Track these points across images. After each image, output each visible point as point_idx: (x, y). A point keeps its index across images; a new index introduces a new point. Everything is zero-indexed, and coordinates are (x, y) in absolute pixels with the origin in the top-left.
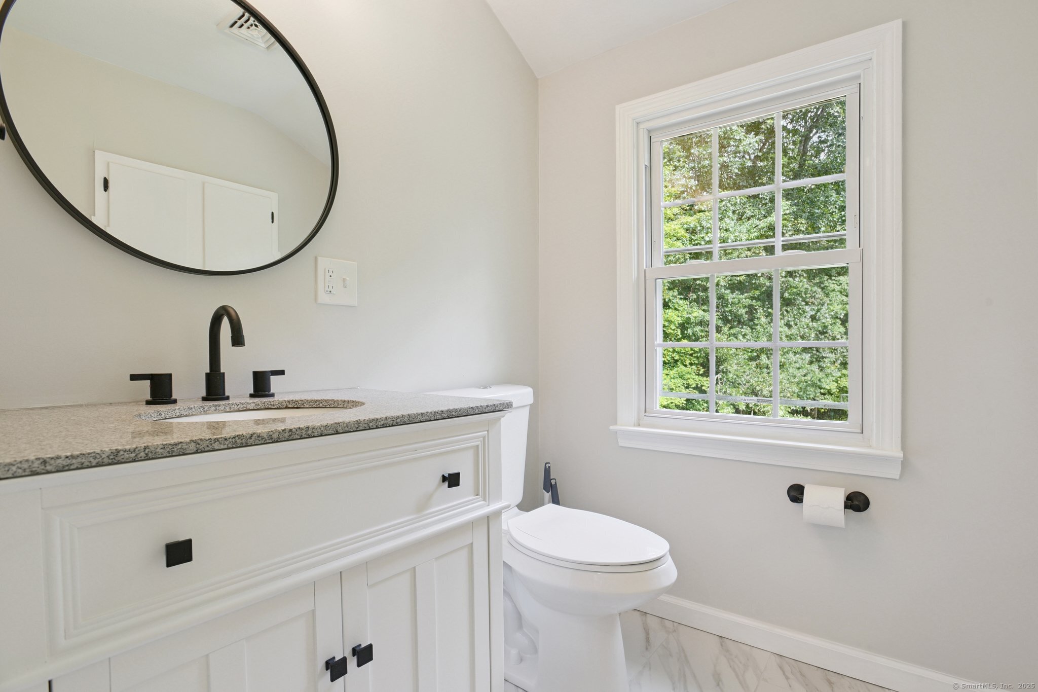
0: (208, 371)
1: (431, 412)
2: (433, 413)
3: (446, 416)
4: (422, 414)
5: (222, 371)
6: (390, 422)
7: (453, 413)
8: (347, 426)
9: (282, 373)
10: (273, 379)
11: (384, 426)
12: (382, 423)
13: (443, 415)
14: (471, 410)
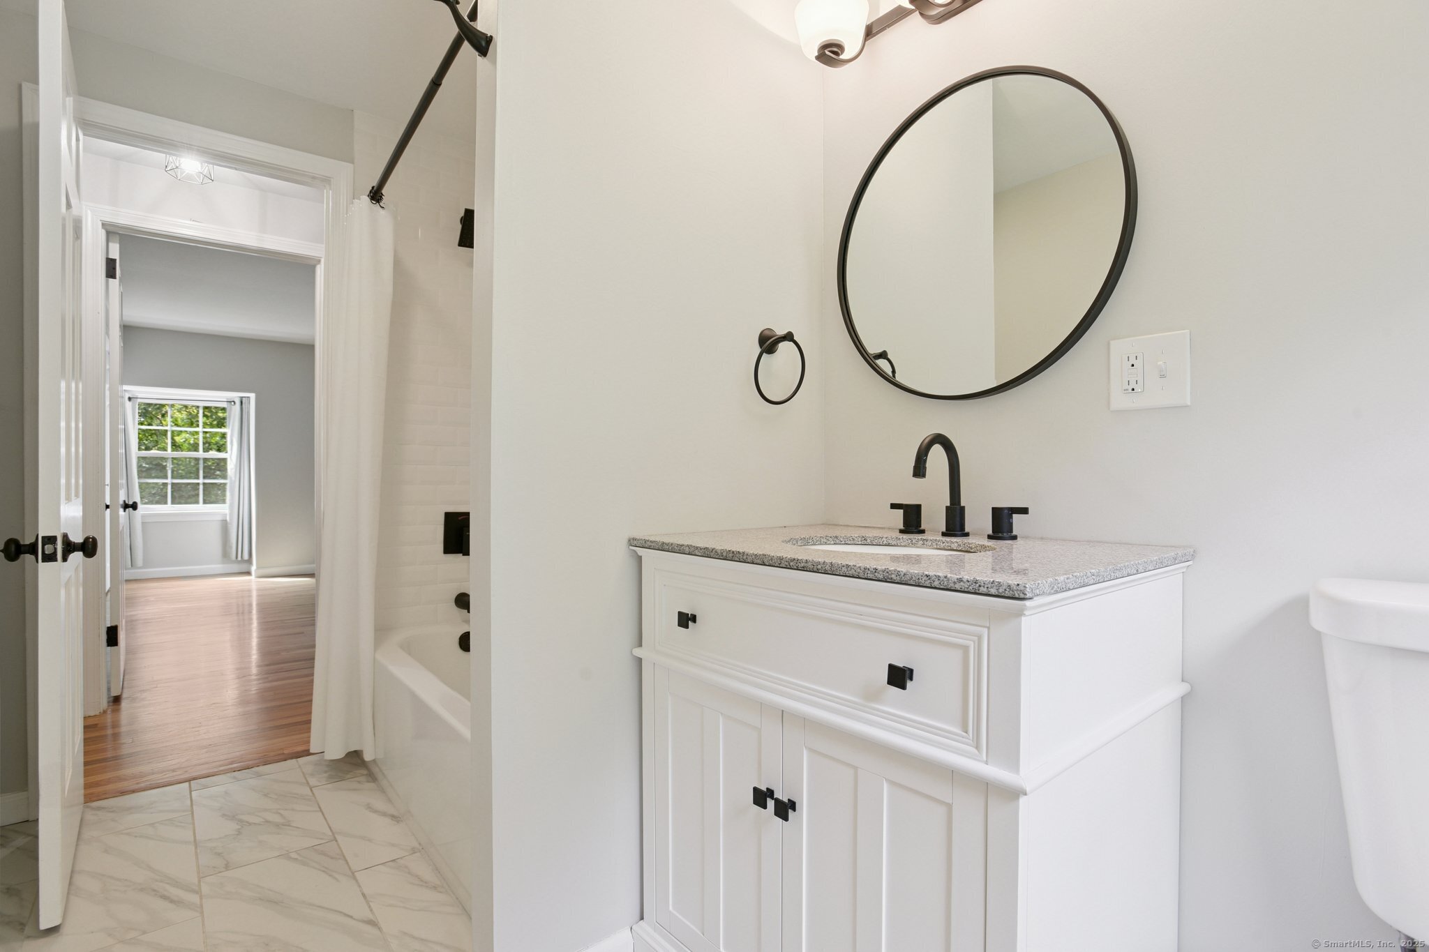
0: (949, 505)
1: (860, 567)
2: (862, 569)
3: (881, 577)
4: (848, 566)
5: (962, 505)
6: (810, 566)
7: (893, 576)
8: (772, 559)
9: (1024, 511)
10: (1016, 518)
11: (804, 569)
12: (802, 565)
13: (876, 574)
14: (925, 578)
